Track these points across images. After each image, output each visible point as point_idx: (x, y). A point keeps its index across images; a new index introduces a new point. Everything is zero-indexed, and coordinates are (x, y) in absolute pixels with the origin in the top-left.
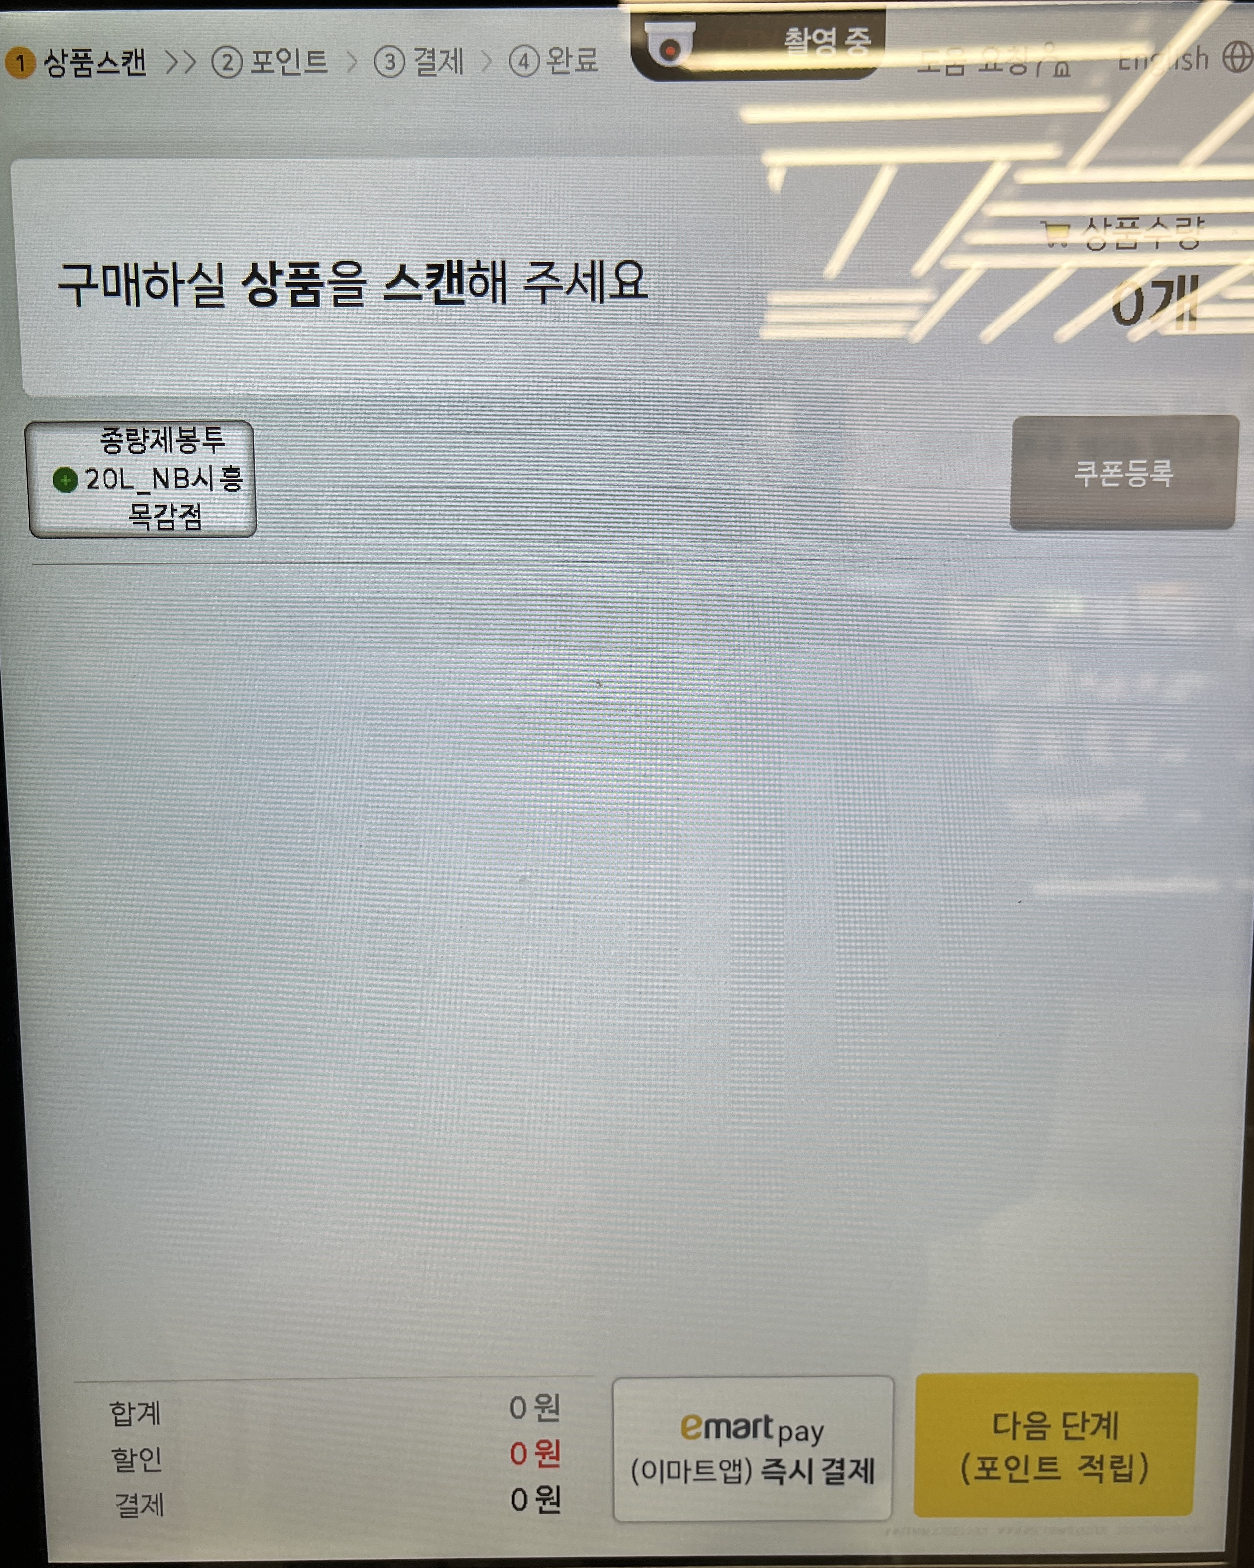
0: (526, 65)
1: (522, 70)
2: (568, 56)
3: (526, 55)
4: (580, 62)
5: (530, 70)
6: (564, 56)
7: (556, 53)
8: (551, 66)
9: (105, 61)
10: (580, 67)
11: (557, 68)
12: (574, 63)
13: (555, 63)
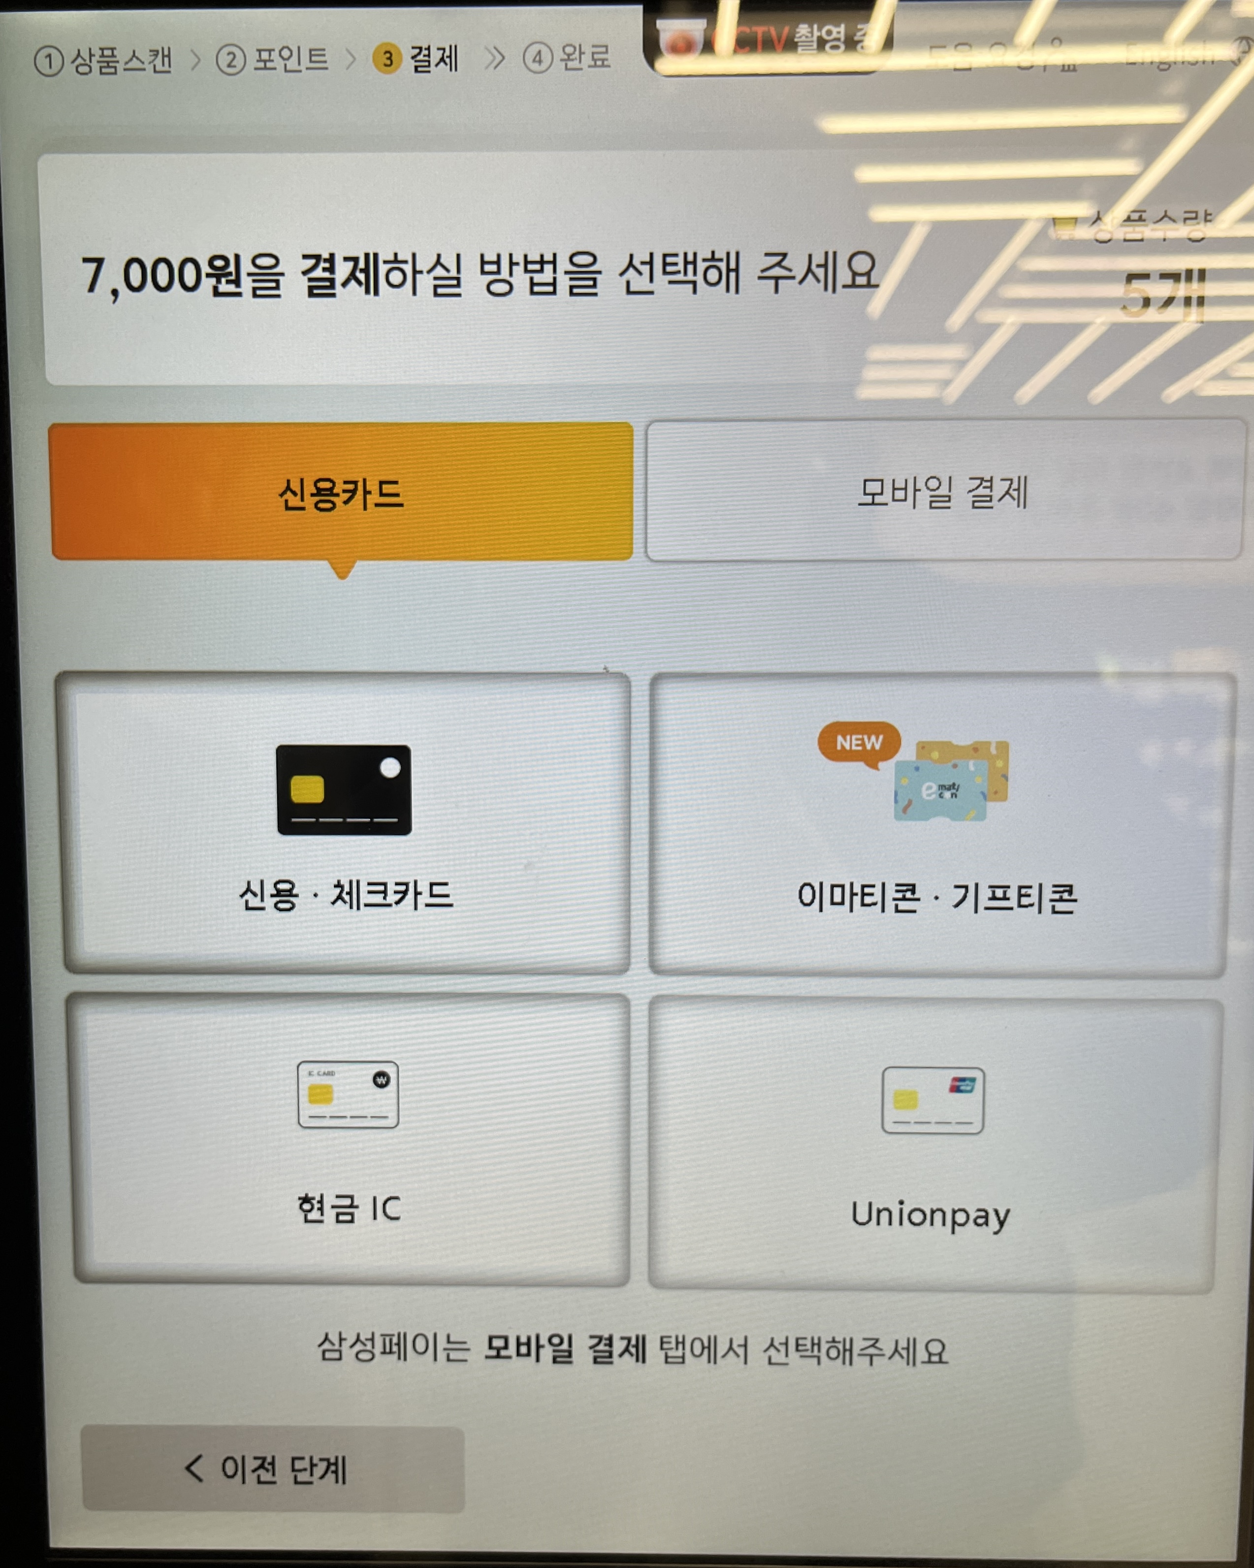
0: (540, 62)
1: (535, 67)
2: (581, 53)
3: (539, 52)
4: (593, 59)
5: (544, 66)
6: (577, 52)
7: (569, 50)
8: (563, 63)
9: (131, 60)
10: (593, 63)
11: (570, 64)
12: (587, 59)
13: (569, 59)
